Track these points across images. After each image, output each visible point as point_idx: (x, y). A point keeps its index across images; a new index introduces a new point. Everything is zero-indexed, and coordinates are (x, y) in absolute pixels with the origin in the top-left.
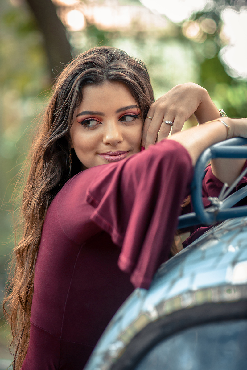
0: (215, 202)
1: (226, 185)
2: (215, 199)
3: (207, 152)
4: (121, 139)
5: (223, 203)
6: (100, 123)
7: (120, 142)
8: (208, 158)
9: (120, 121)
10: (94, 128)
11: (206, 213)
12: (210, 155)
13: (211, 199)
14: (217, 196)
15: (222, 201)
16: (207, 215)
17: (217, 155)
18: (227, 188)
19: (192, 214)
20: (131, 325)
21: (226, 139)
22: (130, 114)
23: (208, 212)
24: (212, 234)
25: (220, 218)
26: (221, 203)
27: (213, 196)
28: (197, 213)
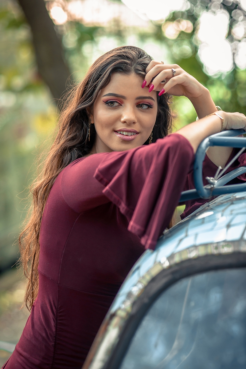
0: (211, 181)
1: (220, 168)
2: (212, 178)
3: (207, 141)
4: (136, 121)
5: (218, 181)
6: (121, 105)
7: (134, 123)
8: (207, 146)
9: (137, 107)
10: (116, 108)
11: (205, 189)
12: (209, 143)
13: (208, 178)
14: (213, 177)
15: (216, 180)
16: (205, 191)
17: (213, 143)
18: (221, 170)
19: (194, 190)
20: (148, 272)
21: (221, 131)
22: (145, 103)
23: (206, 189)
24: (209, 206)
25: (215, 193)
26: (216, 182)
27: (210, 176)
28: (197, 190)
